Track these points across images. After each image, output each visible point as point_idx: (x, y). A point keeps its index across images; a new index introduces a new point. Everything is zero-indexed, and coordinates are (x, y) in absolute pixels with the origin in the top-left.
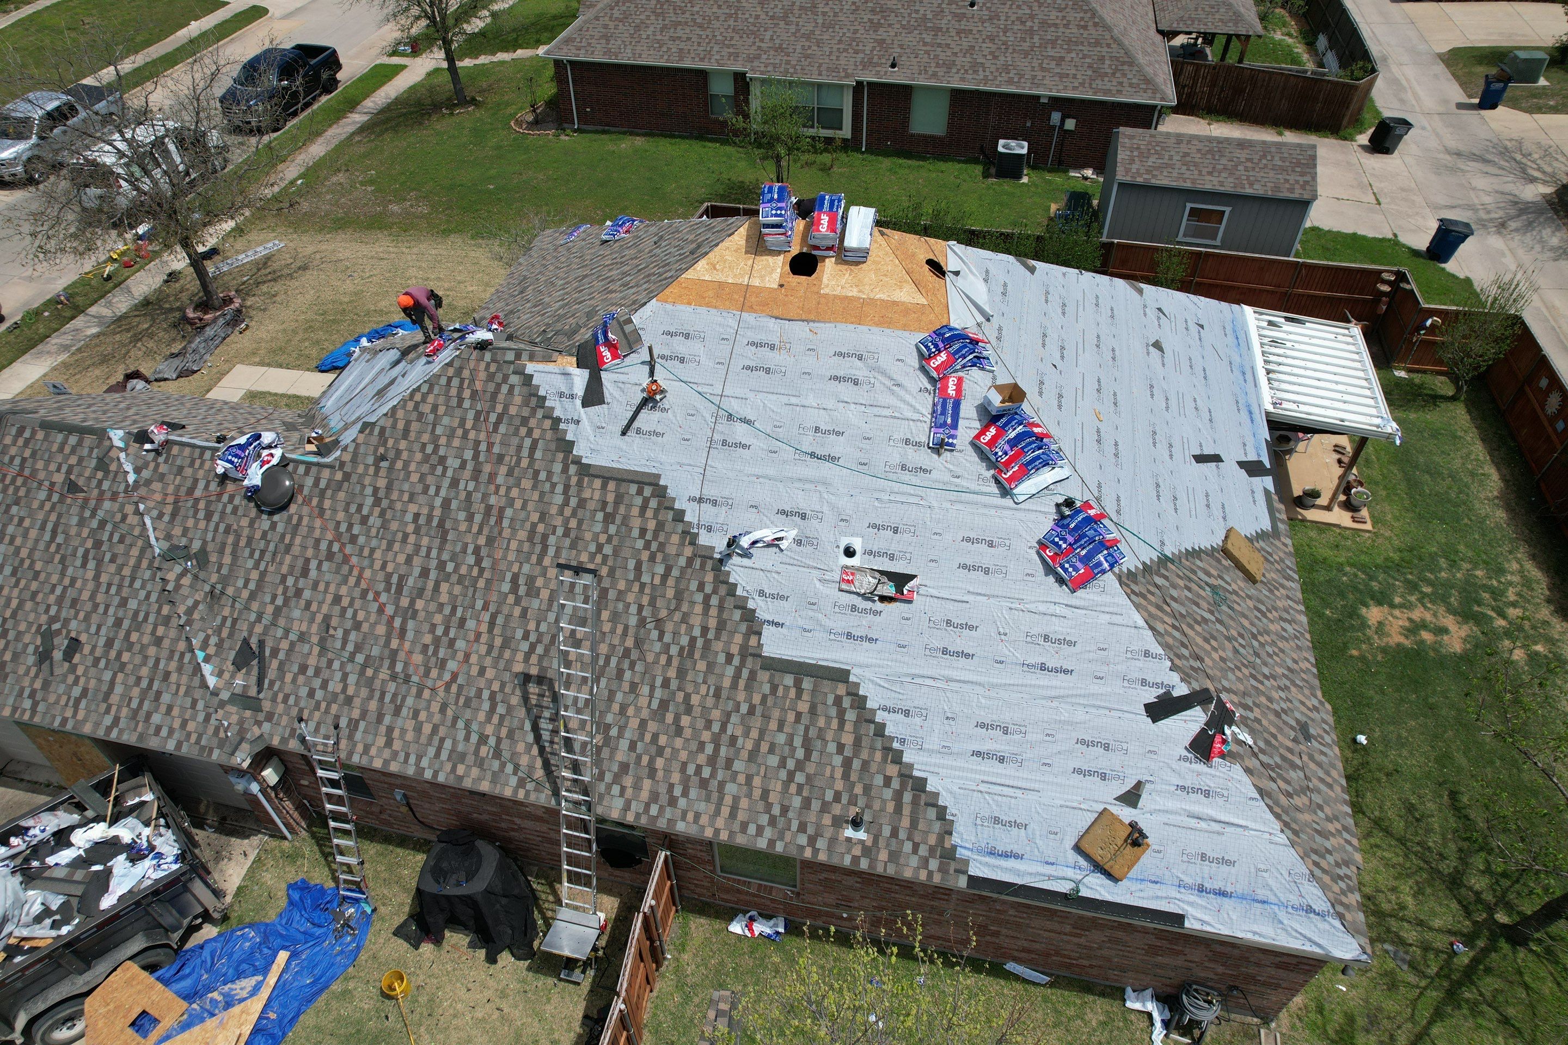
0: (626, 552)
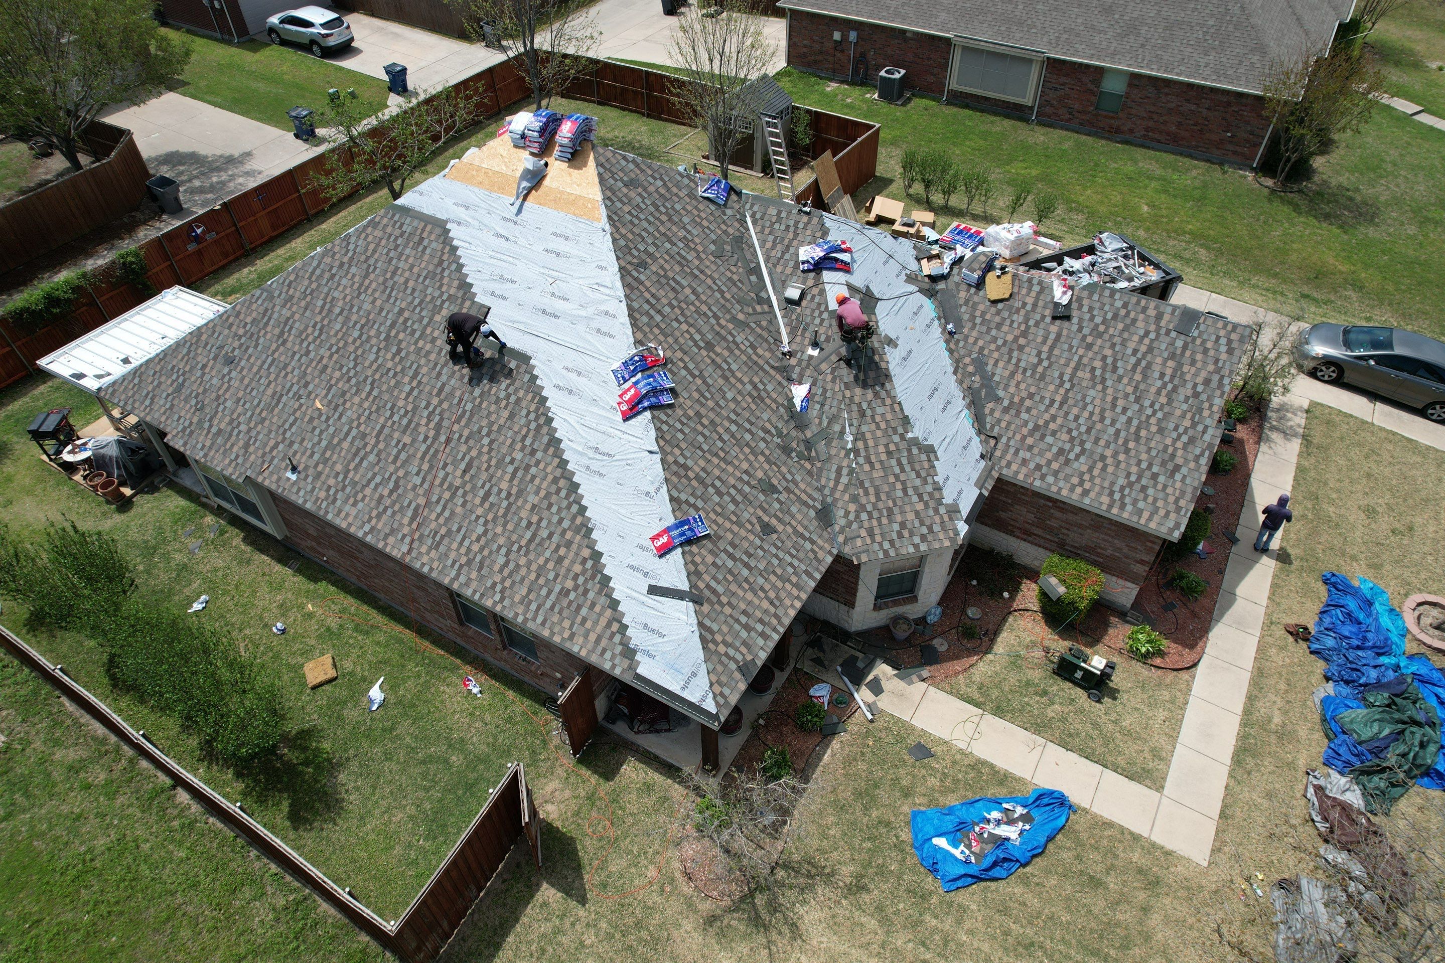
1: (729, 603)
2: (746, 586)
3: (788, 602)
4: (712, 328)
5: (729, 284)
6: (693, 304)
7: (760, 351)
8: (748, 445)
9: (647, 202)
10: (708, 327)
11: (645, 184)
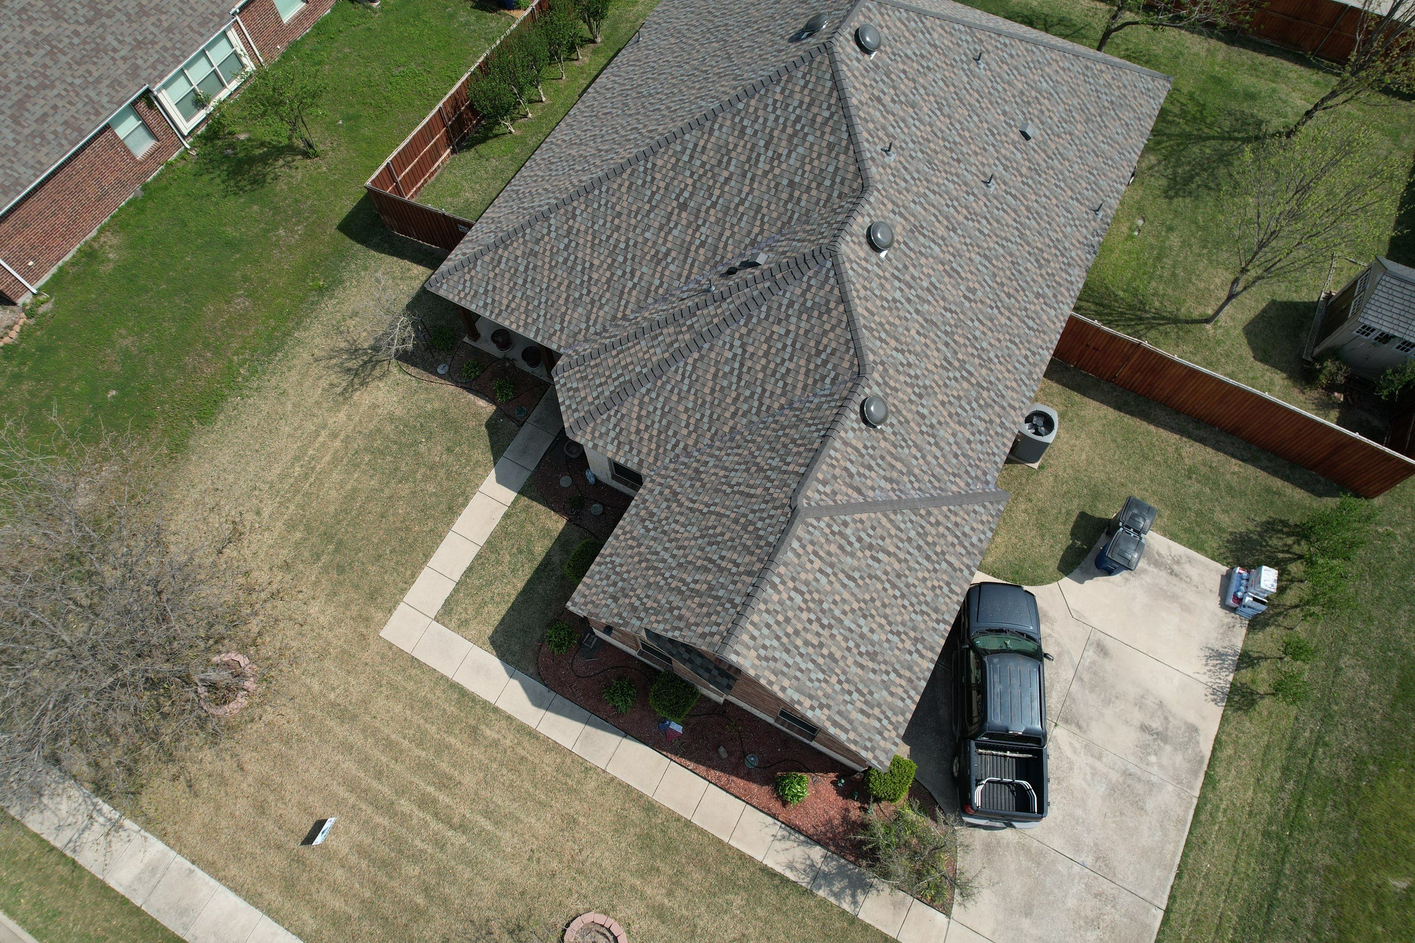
0: (972, 232)
2: (512, 284)
3: (513, 319)
4: (701, 205)
5: (755, 207)
6: (715, 182)
7: (702, 251)
8: (614, 261)
9: (798, 111)
10: (700, 200)
11: (817, 103)
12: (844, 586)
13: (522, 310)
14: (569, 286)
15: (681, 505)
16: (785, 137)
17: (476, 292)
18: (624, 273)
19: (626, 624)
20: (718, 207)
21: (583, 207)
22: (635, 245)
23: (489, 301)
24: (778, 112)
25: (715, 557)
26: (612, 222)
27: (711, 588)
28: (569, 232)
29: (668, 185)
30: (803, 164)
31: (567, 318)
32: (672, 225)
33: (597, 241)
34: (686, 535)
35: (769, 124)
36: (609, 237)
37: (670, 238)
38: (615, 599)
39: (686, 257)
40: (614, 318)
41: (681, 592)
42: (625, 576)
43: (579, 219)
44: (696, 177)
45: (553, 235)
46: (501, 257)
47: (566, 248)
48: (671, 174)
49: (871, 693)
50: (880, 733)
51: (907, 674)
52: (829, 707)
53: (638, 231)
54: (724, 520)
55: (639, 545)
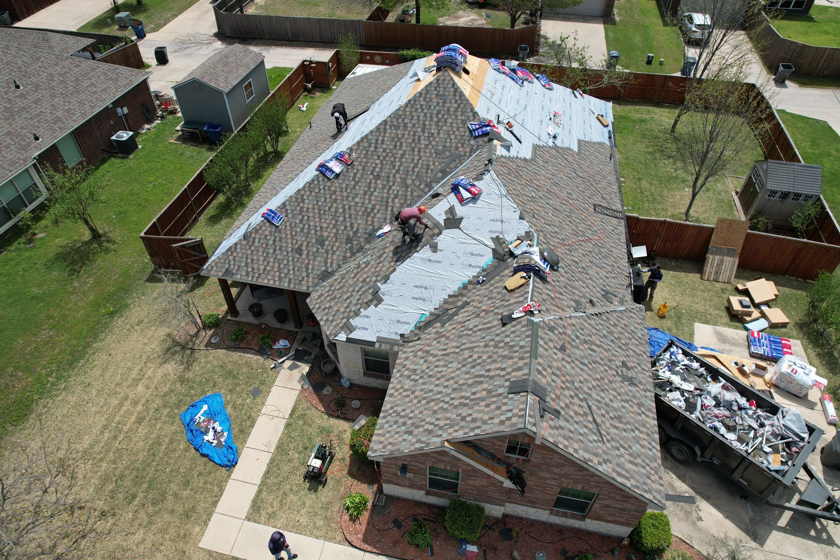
1: (252, 251)
2: (265, 254)
3: (270, 277)
4: (389, 173)
5: (425, 167)
6: (395, 158)
7: (396, 201)
8: (337, 221)
9: (437, 108)
10: (388, 171)
11: (448, 101)
12: (582, 370)
13: (276, 269)
14: (308, 245)
15: (435, 356)
16: (433, 123)
17: (239, 266)
18: (346, 227)
19: (428, 444)
20: (401, 172)
21: (308, 193)
22: (350, 208)
23: (250, 269)
24: (425, 111)
25: (482, 372)
26: (330, 198)
27: (489, 392)
28: (301, 211)
29: (364, 167)
30: (449, 135)
31: (310, 267)
32: (372, 190)
33: (322, 212)
34: (450, 370)
35: (421, 118)
36: (330, 208)
37: (373, 198)
38: (410, 433)
39: (387, 207)
40: (345, 257)
41: (466, 405)
42: (411, 415)
43: (307, 201)
44: (381, 158)
45: (290, 216)
46: (254, 238)
47: (301, 221)
48: (364, 160)
49: (630, 447)
50: (649, 478)
51: (645, 430)
52: (610, 462)
53: (350, 199)
54: (476, 349)
55: (413, 392)
